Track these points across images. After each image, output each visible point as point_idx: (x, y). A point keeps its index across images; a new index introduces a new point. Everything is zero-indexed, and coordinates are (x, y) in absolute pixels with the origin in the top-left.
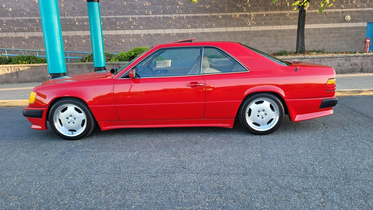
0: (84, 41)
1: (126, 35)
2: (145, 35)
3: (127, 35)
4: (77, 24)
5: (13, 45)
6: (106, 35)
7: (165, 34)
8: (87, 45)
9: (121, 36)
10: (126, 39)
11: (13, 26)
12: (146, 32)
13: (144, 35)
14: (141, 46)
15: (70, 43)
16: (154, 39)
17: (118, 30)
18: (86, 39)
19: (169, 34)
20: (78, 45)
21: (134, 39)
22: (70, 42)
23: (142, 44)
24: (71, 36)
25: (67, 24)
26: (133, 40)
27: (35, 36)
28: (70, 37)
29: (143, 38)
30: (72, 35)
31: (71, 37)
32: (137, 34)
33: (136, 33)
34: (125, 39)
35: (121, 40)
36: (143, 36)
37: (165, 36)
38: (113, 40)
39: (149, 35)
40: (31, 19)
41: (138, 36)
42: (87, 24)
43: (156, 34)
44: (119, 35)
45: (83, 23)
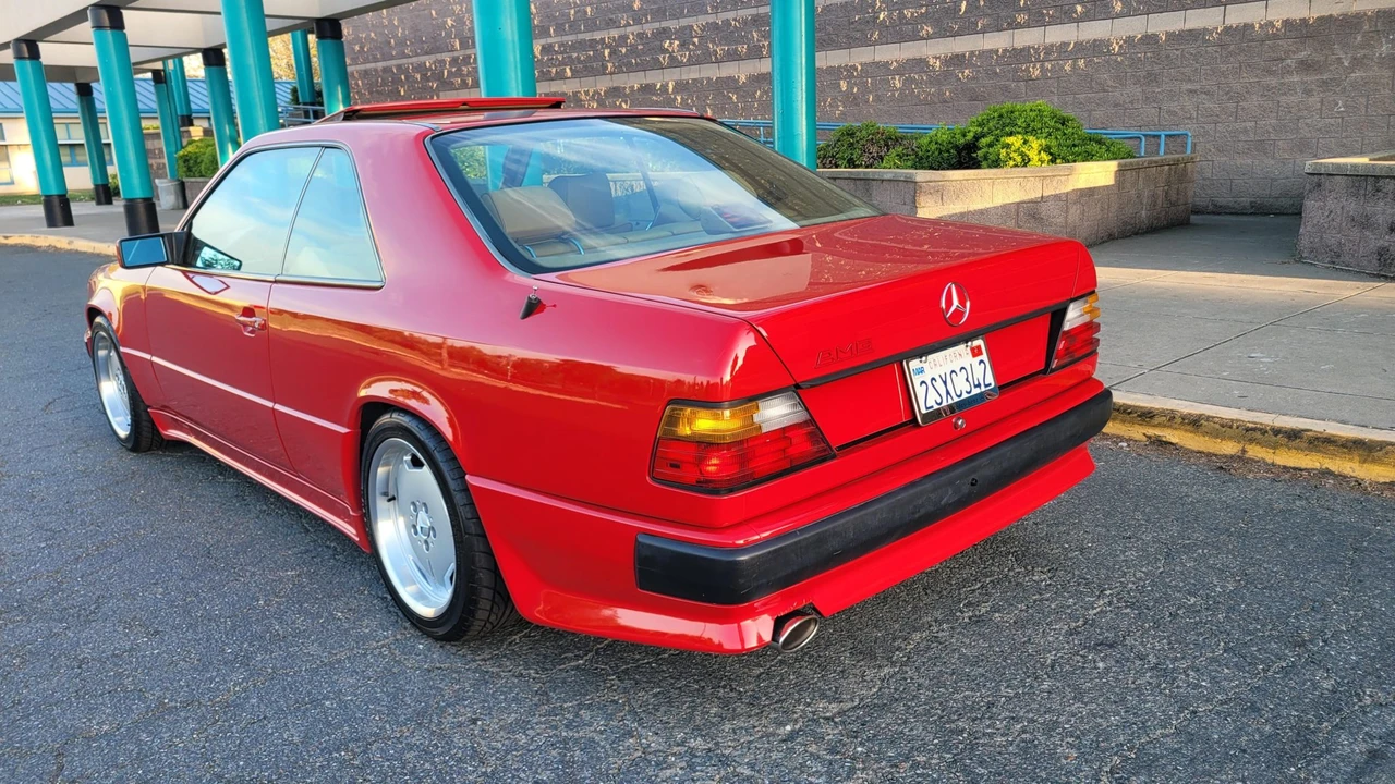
0: (897, 82)
1: (1049, 49)
2: (1129, 40)
3: (1052, 45)
4: (881, 17)
5: (709, 105)
6: (972, 53)
7: (1228, 30)
8: (906, 96)
9: (1029, 51)
10: (1047, 64)
11: (713, 42)
12: (1135, 26)
13: (1125, 42)
14: (1104, 91)
15: (852, 93)
16: (1168, 56)
17: (1019, 26)
18: (903, 75)
19: (1245, 25)
20: (878, 99)
21: (1081, 63)
22: (855, 90)
23: (1110, 83)
24: (861, 64)
25: (853, 23)
26: (1074, 67)
27: (762, 74)
28: (856, 69)
29: (1121, 55)
30: (864, 60)
31: (859, 68)
32: (1095, 41)
33: (1090, 37)
34: (1042, 66)
35: (1027, 69)
36: (1121, 46)
37: (1227, 39)
38: (996, 73)
39: (1150, 39)
40: (758, 15)
41: (1098, 47)
42: (912, 14)
43: (1181, 33)
44: (1022, 50)
45: (901, 13)
